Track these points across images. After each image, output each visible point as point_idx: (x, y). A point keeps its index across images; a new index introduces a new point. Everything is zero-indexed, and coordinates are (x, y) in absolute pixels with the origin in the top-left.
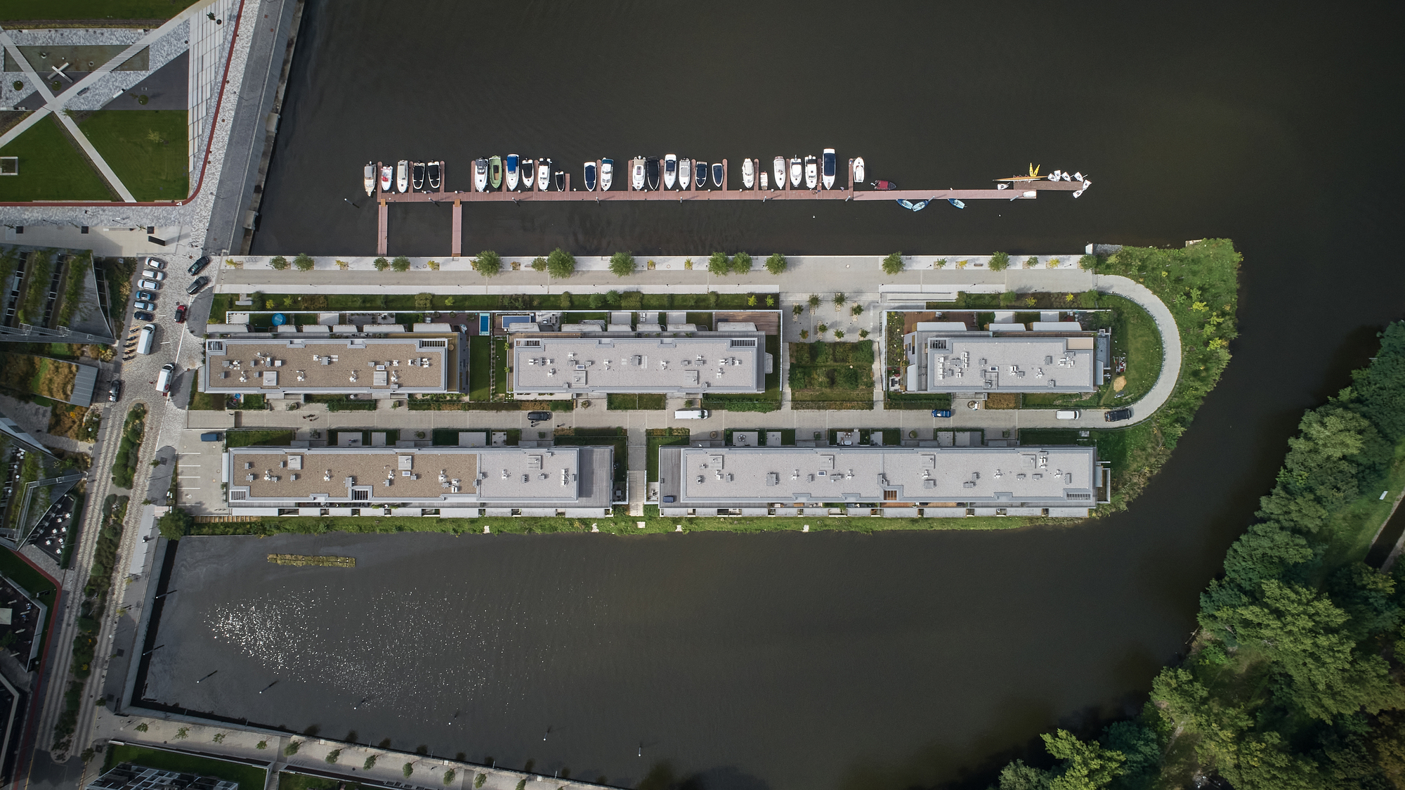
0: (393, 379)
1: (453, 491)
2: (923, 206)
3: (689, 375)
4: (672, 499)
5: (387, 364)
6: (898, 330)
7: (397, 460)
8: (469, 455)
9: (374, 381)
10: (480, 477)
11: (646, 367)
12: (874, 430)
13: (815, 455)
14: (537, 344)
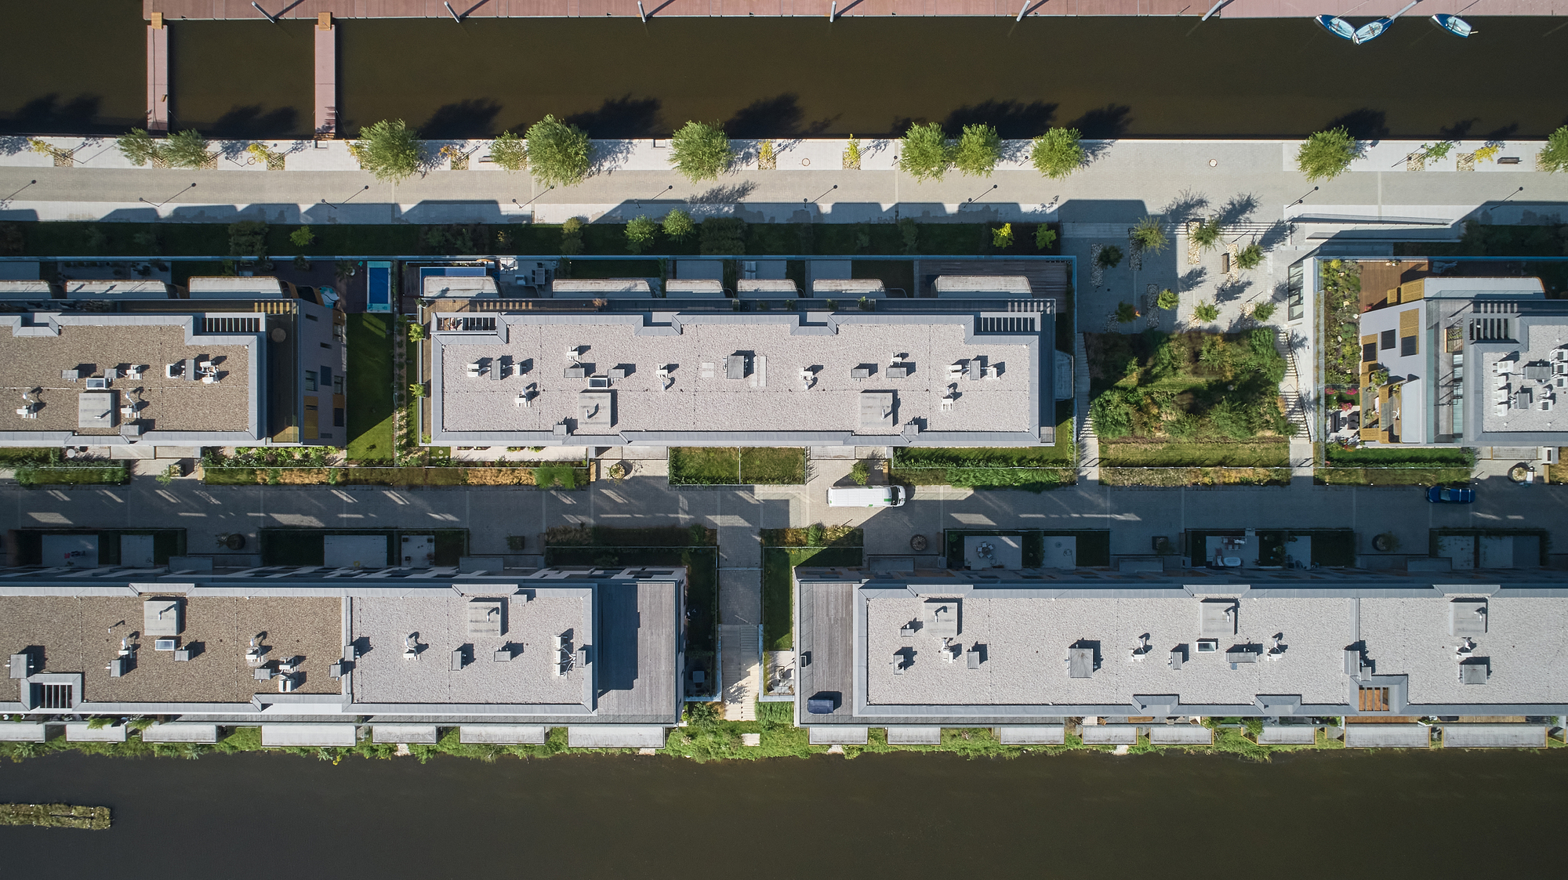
0: (126, 412)
1: (281, 690)
2: (1377, 33)
3: (871, 402)
4: (828, 701)
5: (111, 373)
6: (1346, 303)
7: (142, 612)
8: (322, 600)
9: (81, 416)
10: (349, 654)
11: (763, 383)
12: (1294, 534)
13: (1187, 600)
14: (489, 325)
